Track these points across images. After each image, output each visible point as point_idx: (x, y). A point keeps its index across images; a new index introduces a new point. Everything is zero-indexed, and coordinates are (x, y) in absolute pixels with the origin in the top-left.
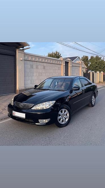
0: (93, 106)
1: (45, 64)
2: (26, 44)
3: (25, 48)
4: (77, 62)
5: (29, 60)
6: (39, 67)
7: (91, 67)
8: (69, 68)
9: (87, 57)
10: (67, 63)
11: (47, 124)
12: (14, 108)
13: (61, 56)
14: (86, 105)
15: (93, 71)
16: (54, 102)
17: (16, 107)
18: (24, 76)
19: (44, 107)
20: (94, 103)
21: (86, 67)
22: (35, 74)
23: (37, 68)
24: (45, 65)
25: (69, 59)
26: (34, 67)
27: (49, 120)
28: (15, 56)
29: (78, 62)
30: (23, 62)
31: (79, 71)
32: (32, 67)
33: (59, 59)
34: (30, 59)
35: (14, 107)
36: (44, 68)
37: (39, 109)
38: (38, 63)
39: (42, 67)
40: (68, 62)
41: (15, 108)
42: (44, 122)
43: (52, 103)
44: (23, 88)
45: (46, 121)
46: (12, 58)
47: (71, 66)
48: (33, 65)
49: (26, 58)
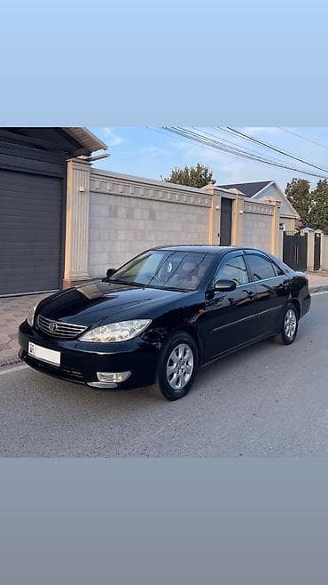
0: (287, 342)
1: (156, 206)
2: (97, 143)
3: (94, 155)
4: (264, 200)
5: (106, 191)
6: (137, 214)
7: (316, 216)
8: (234, 218)
9: (305, 184)
10: (227, 203)
11: (122, 386)
12: (34, 332)
13: (212, 179)
14: (260, 337)
15: (319, 231)
16: (147, 322)
17: (40, 332)
18: (89, 240)
19: (117, 336)
20: (293, 333)
21: (298, 217)
22: (122, 236)
23: (129, 215)
24: (154, 207)
25: (235, 191)
26: (122, 212)
27: (127, 374)
28: (62, 179)
29: (265, 198)
30: (86, 198)
31: (270, 228)
32: (114, 212)
33: (202, 190)
34: (108, 187)
35: (36, 330)
36: (152, 216)
37: (103, 341)
38: (134, 201)
39: (146, 214)
40: (231, 200)
41: (36, 335)
42: (115, 381)
43: (140, 325)
44: (84, 275)
45: (118, 377)
46: (55, 184)
47: (241, 212)
48: (116, 207)
49: (97, 185)
